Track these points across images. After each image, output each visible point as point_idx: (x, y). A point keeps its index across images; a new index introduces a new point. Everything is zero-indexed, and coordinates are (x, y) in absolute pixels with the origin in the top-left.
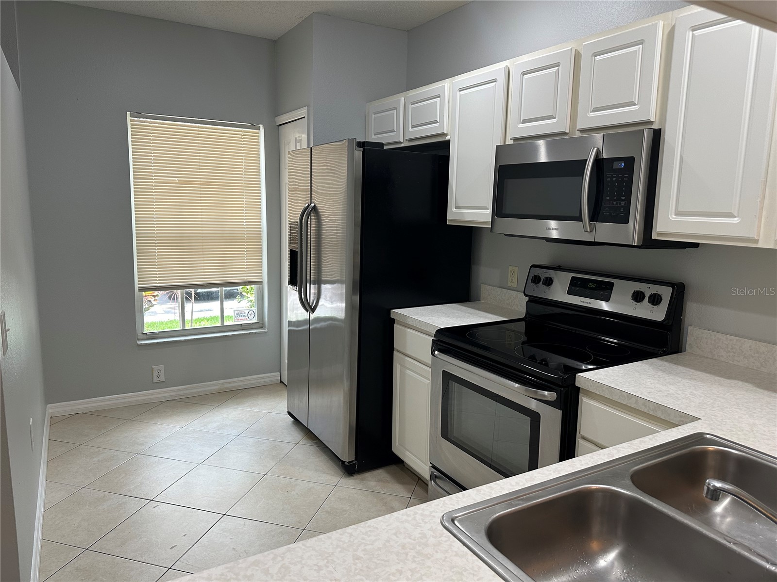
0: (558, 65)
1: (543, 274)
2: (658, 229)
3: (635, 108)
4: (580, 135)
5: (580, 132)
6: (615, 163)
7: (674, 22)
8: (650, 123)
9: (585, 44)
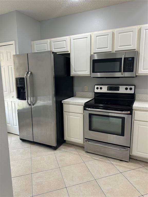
0: (108, 35)
1: (99, 87)
2: (139, 73)
3: (131, 46)
4: (115, 52)
5: (115, 51)
6: (129, 59)
7: (140, 28)
8: (135, 49)
9: (116, 31)
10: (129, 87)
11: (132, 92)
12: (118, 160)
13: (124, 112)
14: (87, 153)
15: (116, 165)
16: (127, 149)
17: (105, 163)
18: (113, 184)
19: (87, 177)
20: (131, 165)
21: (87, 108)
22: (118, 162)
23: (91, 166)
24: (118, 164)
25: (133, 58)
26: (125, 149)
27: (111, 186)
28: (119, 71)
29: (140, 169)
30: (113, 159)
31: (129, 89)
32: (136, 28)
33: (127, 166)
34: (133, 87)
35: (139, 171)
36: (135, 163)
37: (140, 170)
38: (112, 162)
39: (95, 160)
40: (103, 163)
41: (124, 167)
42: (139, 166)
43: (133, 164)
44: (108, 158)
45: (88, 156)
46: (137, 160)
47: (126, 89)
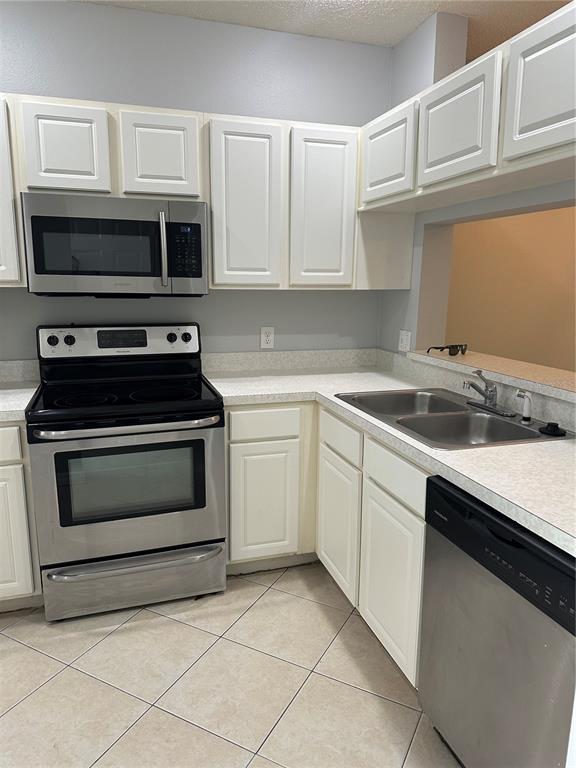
0: (90, 122)
1: (61, 334)
2: (217, 281)
3: (183, 182)
4: (124, 196)
5: (125, 193)
6: (183, 229)
7: (206, 122)
8: (196, 197)
9: (121, 111)
10: (179, 331)
11: (192, 347)
12: (189, 602)
13: (196, 422)
14: (60, 624)
15: (194, 619)
16: (217, 547)
17: (153, 631)
18: (218, 686)
19: (115, 714)
20: (235, 600)
21: (42, 433)
22: (194, 608)
23: (108, 667)
24: (196, 612)
25: (197, 228)
26: (211, 549)
27: (215, 696)
28: (150, 271)
29: (266, 599)
30: (172, 605)
31: (179, 340)
32: (196, 119)
33: (226, 607)
34: (192, 331)
35: (266, 605)
36: (244, 586)
37: (266, 601)
38: (176, 617)
39: (112, 638)
40: (145, 633)
41: (219, 613)
42: (258, 590)
43: (238, 592)
44: (152, 609)
45: (73, 635)
46: (241, 574)
47: (172, 338)
